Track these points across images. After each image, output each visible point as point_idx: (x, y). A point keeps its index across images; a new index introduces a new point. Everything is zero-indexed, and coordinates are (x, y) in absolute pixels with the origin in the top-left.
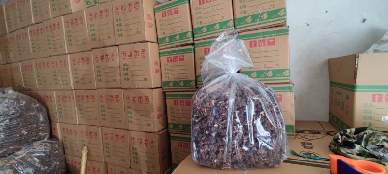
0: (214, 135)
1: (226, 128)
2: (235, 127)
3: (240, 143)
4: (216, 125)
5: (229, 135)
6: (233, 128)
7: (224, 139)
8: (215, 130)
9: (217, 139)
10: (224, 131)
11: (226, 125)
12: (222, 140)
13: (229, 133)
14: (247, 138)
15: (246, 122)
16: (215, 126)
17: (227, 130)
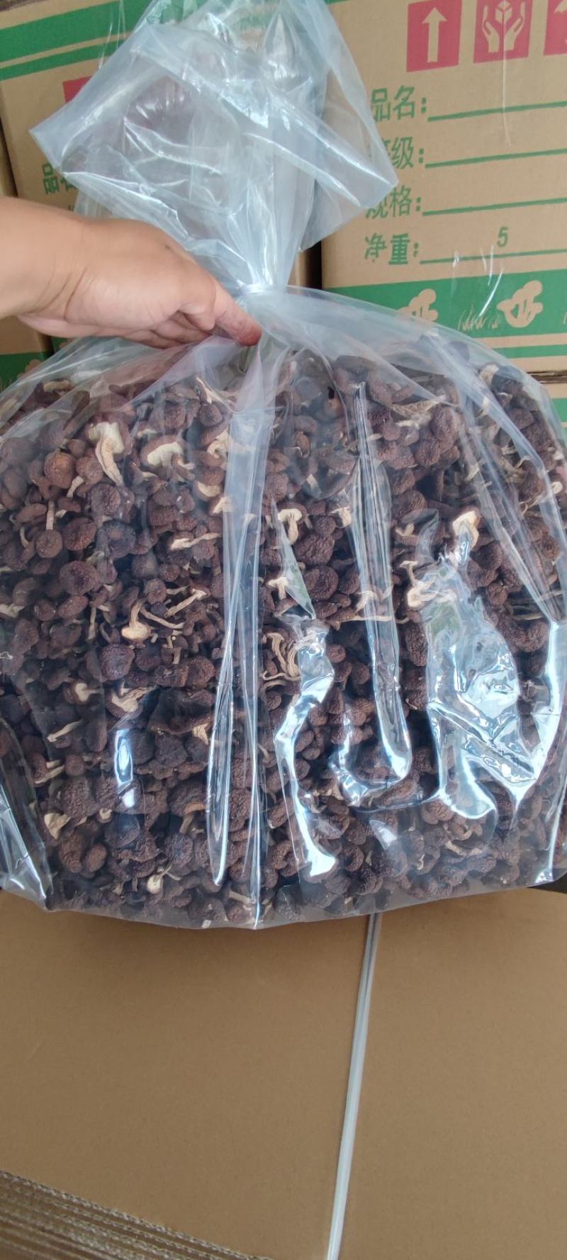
0: (128, 703)
1: (210, 648)
2: (277, 637)
3: (316, 753)
4: (136, 631)
5: (239, 703)
6: (265, 648)
7: (199, 730)
8: (135, 669)
9: (152, 737)
10: (194, 671)
11: (210, 631)
12: (188, 739)
13: (237, 688)
14: (362, 719)
15: (355, 599)
16: (129, 633)
17: (217, 663)
